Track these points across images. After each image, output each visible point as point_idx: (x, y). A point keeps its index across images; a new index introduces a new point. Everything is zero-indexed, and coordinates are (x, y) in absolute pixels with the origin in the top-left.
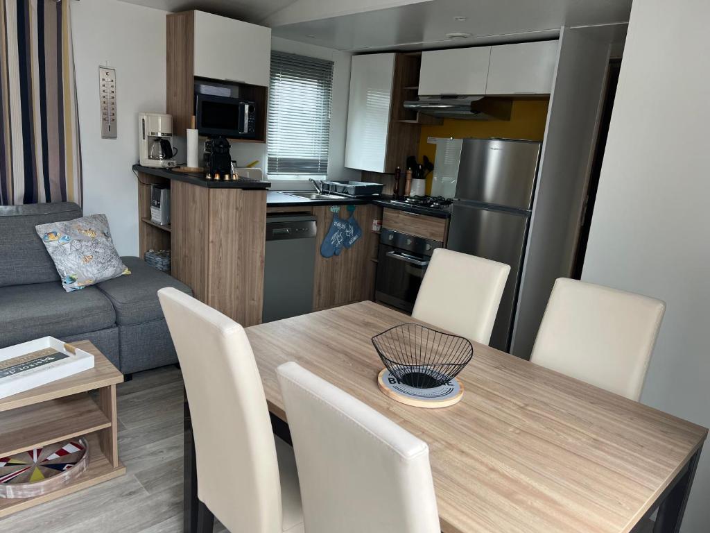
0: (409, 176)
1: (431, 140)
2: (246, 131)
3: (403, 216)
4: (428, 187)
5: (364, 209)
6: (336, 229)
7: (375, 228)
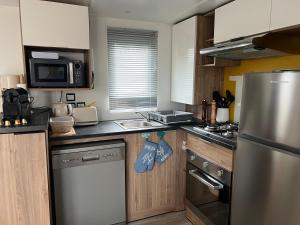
0: (213, 107)
1: (232, 78)
2: (72, 82)
3: (201, 142)
4: (231, 114)
5: (174, 134)
6: (147, 151)
7: (184, 148)
